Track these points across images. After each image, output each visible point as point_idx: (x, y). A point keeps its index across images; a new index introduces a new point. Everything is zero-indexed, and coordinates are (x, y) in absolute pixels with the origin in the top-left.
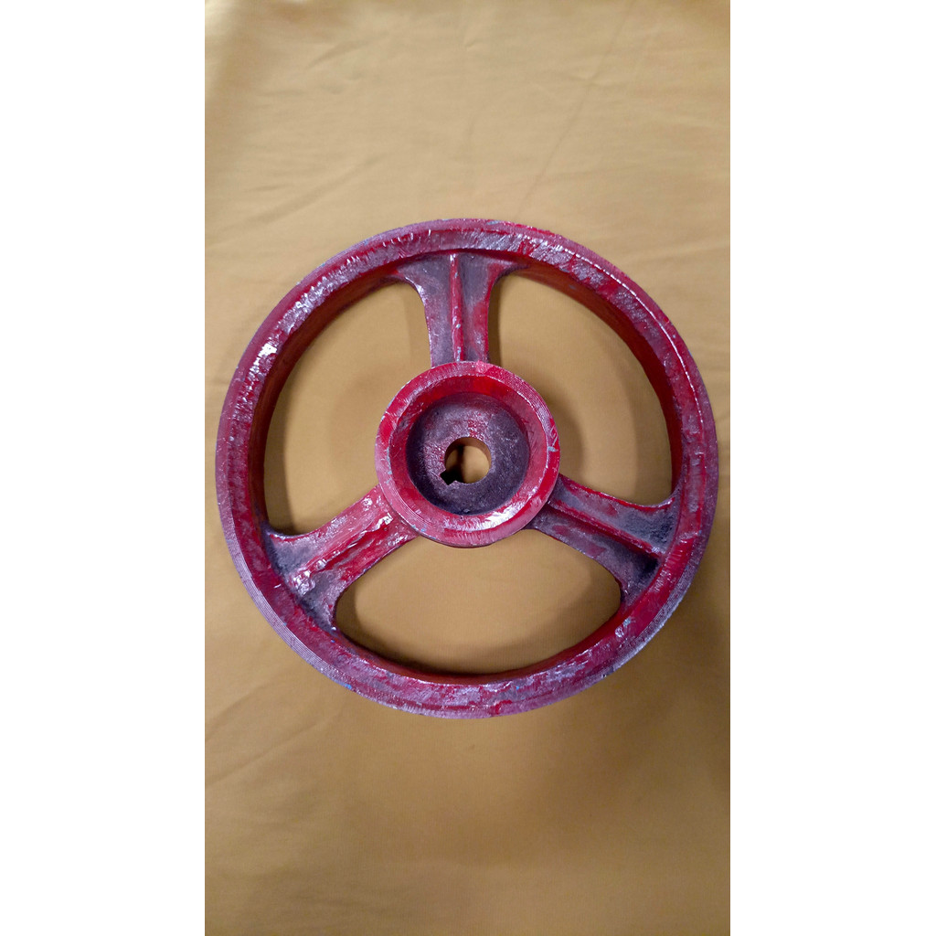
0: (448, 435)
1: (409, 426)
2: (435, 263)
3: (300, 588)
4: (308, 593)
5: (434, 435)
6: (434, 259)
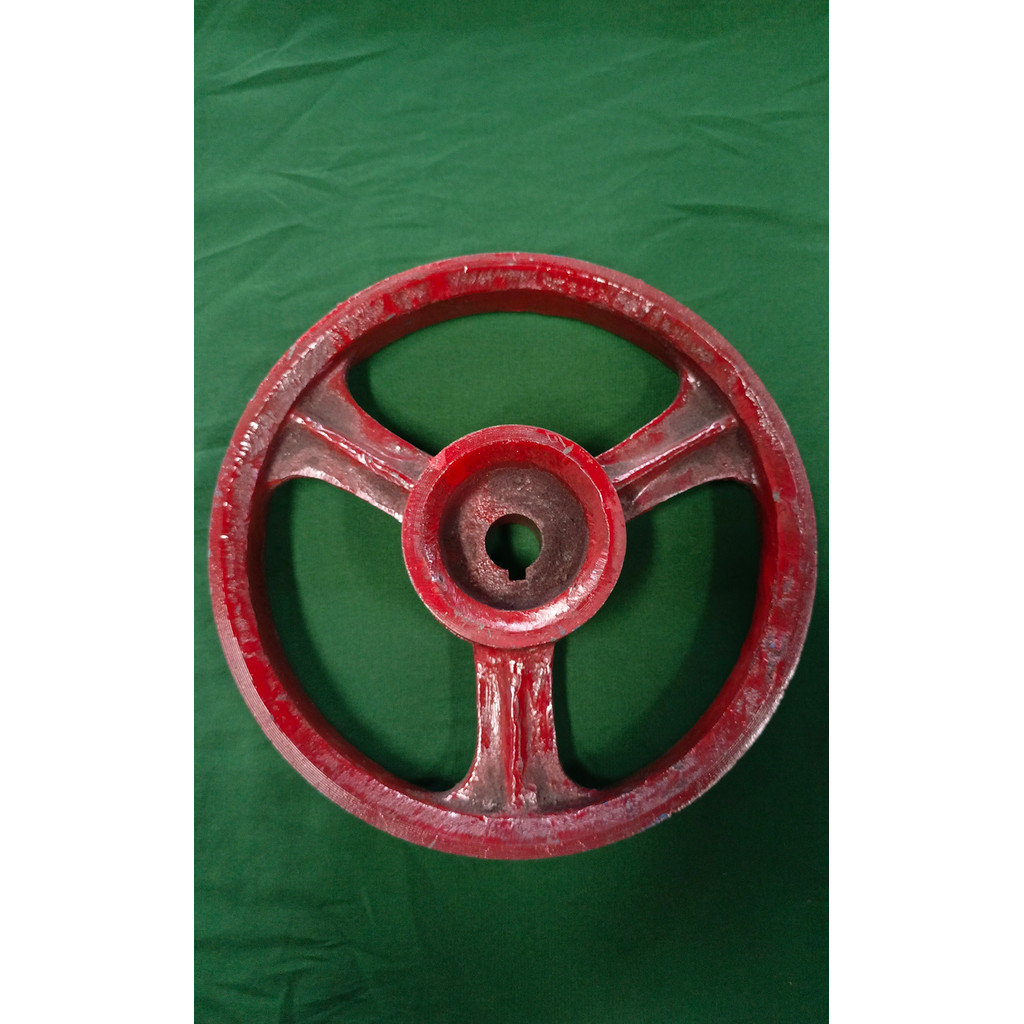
0: (475, 544)
2: (289, 439)
6: (284, 438)
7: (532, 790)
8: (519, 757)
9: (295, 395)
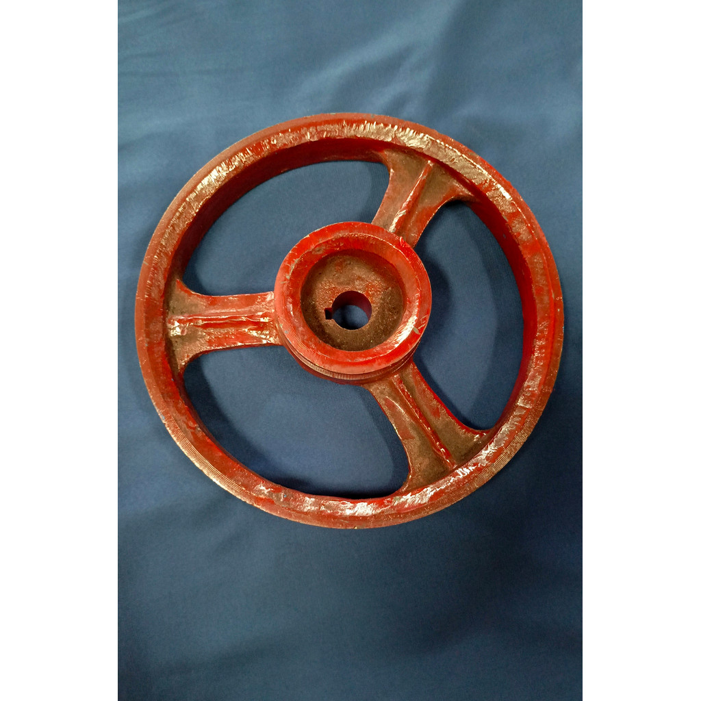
0: (348, 284)
1: (322, 255)
2: (415, 162)
3: (174, 329)
4: (178, 337)
5: (338, 278)
6: (415, 158)
7: (183, 332)
8: (205, 322)
9: (444, 161)
